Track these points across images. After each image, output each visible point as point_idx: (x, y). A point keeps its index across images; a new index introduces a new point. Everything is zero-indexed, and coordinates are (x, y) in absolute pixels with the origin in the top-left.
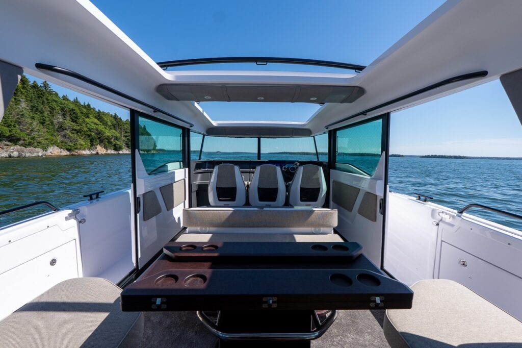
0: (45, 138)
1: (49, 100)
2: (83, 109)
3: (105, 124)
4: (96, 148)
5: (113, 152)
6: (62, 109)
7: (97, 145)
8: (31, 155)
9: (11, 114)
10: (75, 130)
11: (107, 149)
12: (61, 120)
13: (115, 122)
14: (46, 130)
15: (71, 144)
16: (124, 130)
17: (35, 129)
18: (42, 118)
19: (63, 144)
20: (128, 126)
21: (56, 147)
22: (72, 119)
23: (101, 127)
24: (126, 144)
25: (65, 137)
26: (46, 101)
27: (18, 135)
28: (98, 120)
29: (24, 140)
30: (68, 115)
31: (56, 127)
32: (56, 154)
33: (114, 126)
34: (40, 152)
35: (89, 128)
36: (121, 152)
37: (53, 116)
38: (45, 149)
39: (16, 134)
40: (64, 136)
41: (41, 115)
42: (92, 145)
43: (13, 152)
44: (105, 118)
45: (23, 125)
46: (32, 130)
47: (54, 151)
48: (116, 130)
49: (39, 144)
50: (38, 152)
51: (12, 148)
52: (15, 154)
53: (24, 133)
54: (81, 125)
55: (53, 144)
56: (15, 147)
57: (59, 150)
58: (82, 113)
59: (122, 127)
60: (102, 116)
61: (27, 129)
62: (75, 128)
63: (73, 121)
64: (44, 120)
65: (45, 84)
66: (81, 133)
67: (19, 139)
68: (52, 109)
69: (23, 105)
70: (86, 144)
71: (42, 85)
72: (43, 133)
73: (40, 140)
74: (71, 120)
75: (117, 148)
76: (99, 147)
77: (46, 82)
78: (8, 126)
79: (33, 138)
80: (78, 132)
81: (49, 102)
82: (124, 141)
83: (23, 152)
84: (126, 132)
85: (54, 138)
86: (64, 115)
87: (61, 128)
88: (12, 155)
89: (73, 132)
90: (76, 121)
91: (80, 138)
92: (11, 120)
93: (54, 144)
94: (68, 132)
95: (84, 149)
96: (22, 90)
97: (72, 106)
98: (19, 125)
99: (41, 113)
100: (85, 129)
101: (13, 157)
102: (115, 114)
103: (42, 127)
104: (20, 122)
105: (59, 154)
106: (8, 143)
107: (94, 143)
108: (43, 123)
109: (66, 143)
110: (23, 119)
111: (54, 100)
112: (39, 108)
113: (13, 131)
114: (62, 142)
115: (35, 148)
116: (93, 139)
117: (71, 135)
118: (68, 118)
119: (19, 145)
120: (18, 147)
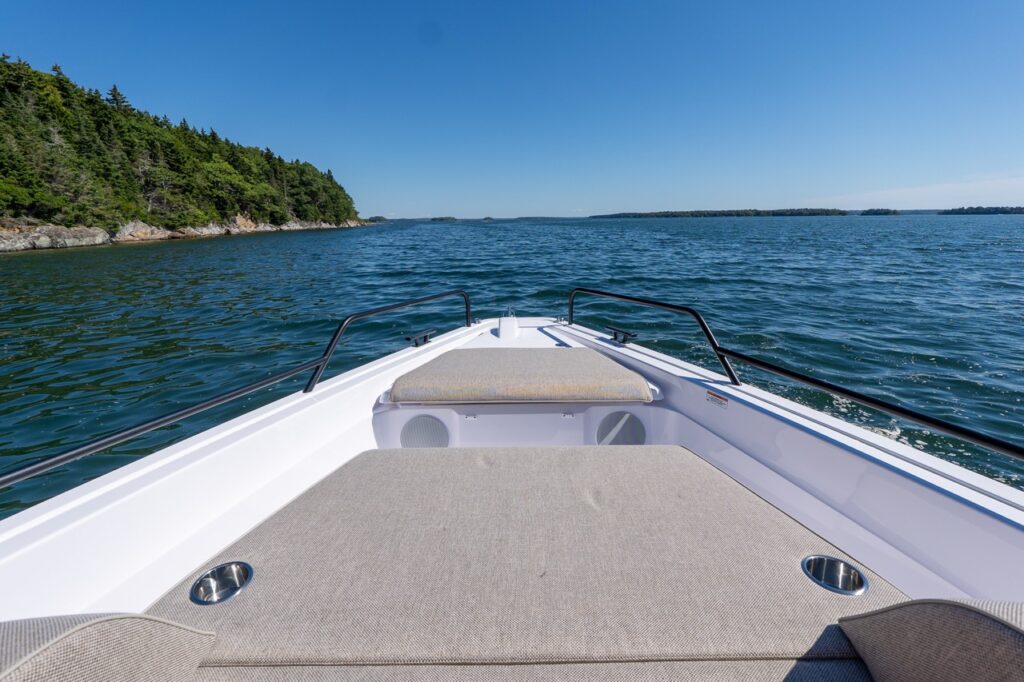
0: (110, 205)
1: (121, 127)
2: (201, 142)
3: (246, 171)
4: (235, 221)
5: (269, 228)
6: (152, 144)
7: (236, 215)
8: (77, 242)
9: (30, 160)
10: (181, 187)
11: (256, 223)
12: (147, 168)
13: (267, 167)
14: (109, 189)
15: (173, 216)
16: (288, 182)
17: (85, 190)
18: (102, 164)
19: (156, 216)
20: (295, 172)
21: (141, 224)
22: (171, 165)
23: (237, 179)
24: (295, 210)
25: (161, 203)
26: (114, 131)
27: (47, 203)
28: (230, 163)
29: (65, 212)
30: (160, 154)
31: (143, 182)
32: (143, 236)
33: (268, 175)
34: (100, 237)
35: (213, 183)
36: (285, 227)
37: (133, 161)
38: (112, 228)
39: (43, 202)
40: (159, 200)
41: (100, 158)
42: (224, 216)
43: (38, 238)
44: (246, 160)
45: (59, 183)
46: (77, 191)
47: (135, 232)
48: (272, 184)
49: (97, 219)
50: (94, 236)
51: (38, 229)
52: (44, 241)
53: (60, 198)
54: (190, 176)
56: (45, 228)
57: (149, 230)
58: (199, 151)
59: (284, 175)
60: (240, 155)
61: (66, 190)
62: (175, 182)
63: (172, 168)
64: (108, 170)
65: (114, 91)
66: (191, 192)
67: (53, 212)
68: (130, 145)
69: (57, 139)
70: (207, 214)
71: (110, 97)
72: (106, 195)
73: (96, 210)
74: (168, 166)
75: (276, 220)
76: (240, 219)
77: (115, 89)
78: (28, 185)
79: (82, 208)
80: (186, 189)
81: (123, 132)
82: (289, 204)
83: (59, 236)
84: (293, 187)
85: (132, 205)
86: (154, 157)
87: (151, 184)
88: (37, 243)
89: (176, 190)
90: (178, 167)
91: (191, 203)
92: (30, 172)
93: (133, 216)
94: (165, 191)
95: (205, 225)
96: (63, 109)
97: (169, 137)
98: (50, 182)
99: (99, 154)
100: (201, 183)
101: (41, 248)
102: (268, 150)
103: (102, 182)
104: (51, 176)
105: (149, 236)
106: (31, 219)
107: (229, 212)
108: (106, 176)
109: (162, 214)
110: (55, 168)
111: (133, 127)
112: (94, 147)
113: (38, 195)
114: (153, 212)
115: (89, 226)
116: (225, 203)
117: (171, 198)
118: (162, 162)
119: (54, 223)
120: (51, 226)
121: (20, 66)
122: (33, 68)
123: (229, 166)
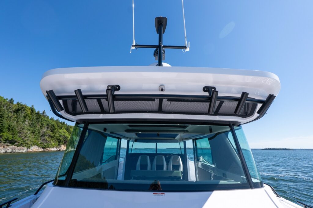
0: (31, 141)
1: (42, 120)
2: (60, 124)
4: (61, 147)
6: (48, 125)
7: (62, 145)
8: (19, 151)
9: (18, 128)
10: (51, 136)
12: (45, 131)
14: (34, 136)
15: (46, 144)
17: (28, 136)
19: (41, 144)
21: (36, 146)
23: (67, 134)
26: (40, 121)
27: (16, 140)
29: (19, 142)
30: (50, 128)
31: (41, 135)
35: (60, 135)
37: (41, 129)
38: (29, 148)
39: (15, 139)
40: (44, 140)
41: (35, 128)
42: (59, 145)
43: (8, 150)
44: (71, 129)
45: (22, 134)
46: (25, 137)
47: (35, 149)
49: (26, 145)
50: (24, 150)
51: (9, 147)
52: (10, 151)
53: (20, 138)
54: (55, 133)
55: (34, 145)
56: (12, 147)
57: (38, 148)
58: (59, 127)
61: (23, 136)
62: (51, 135)
63: (52, 131)
64: (35, 131)
65: (44, 112)
66: (54, 138)
67: (16, 142)
68: (43, 125)
69: (27, 123)
70: (55, 144)
71: (42, 113)
72: (32, 138)
73: (27, 142)
74: (50, 130)
76: (63, 146)
77: (44, 111)
78: (13, 134)
79: (24, 141)
80: (52, 137)
83: (14, 149)
85: (37, 141)
86: (48, 128)
87: (43, 135)
88: (8, 151)
89: (50, 137)
90: (53, 131)
91: (52, 141)
92: (16, 131)
94: (46, 138)
95: (53, 148)
96: (30, 115)
97: (54, 123)
98: (19, 134)
99: (35, 127)
100: (57, 135)
101: (8, 153)
103: (32, 134)
104: (20, 132)
105: (37, 150)
106: (9, 144)
107: (61, 144)
108: (33, 133)
109: (43, 144)
110: (23, 130)
111: (45, 120)
112: (35, 125)
113: (14, 137)
114: (41, 143)
115: (23, 147)
116: (60, 141)
117: (48, 139)
118: (49, 129)
119: (14, 145)
120: (14, 146)
121: (25, 105)
122: (27, 106)
123: (66, 131)
